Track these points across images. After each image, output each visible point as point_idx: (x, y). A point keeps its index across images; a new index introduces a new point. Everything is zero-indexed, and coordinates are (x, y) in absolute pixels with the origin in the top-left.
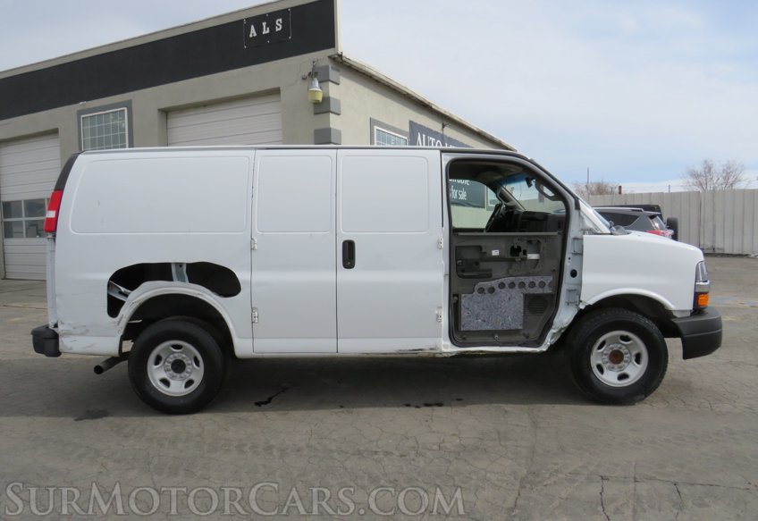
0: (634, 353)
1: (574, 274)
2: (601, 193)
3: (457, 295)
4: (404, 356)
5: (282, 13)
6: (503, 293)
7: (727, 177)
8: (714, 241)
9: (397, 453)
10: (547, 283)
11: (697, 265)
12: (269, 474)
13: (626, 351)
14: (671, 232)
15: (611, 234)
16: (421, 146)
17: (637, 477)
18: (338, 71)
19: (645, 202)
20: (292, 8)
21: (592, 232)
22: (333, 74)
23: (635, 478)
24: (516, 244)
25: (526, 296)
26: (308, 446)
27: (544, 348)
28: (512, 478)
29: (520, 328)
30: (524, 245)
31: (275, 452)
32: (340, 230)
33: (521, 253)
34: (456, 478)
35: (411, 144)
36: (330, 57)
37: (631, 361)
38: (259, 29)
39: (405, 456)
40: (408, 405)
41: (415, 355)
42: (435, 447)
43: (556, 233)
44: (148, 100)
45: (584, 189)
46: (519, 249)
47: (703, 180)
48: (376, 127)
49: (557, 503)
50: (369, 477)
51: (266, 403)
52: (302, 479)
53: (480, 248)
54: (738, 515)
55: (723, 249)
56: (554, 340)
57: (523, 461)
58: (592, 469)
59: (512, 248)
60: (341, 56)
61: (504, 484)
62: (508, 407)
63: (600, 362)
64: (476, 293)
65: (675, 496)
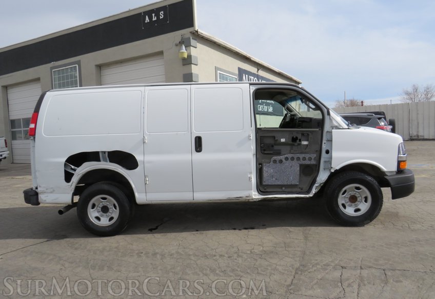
0: (363, 196)
1: (327, 152)
2: (353, 106)
3: (261, 164)
4: (232, 201)
5: (163, 8)
6: (287, 163)
7: (426, 95)
8: (418, 132)
9: (226, 255)
10: (313, 158)
11: (399, 145)
12: (154, 268)
13: (359, 195)
14: (390, 127)
15: (348, 129)
16: (245, 81)
17: (362, 266)
18: (196, 40)
19: (377, 110)
20: (169, 5)
21: (337, 128)
22: (193, 42)
23: (361, 267)
24: (295, 135)
25: (301, 166)
26: (177, 253)
27: (311, 195)
28: (291, 268)
29: (298, 183)
30: (299, 136)
31: (158, 256)
32: (193, 130)
33: (298, 141)
34: (259, 269)
35: (239, 80)
36: (191, 32)
37: (362, 201)
38: (150, 18)
39: (230, 257)
40: (235, 229)
41: (237, 201)
42: (249, 252)
43: (318, 130)
44: (89, 60)
45: (343, 104)
46: (297, 138)
47: (412, 96)
48: (219, 72)
49: (315, 281)
50: (210, 269)
51: (154, 229)
52: (173, 271)
53: (274, 137)
54: (419, 287)
55: (423, 136)
56: (317, 190)
57: (298, 259)
58: (337, 262)
59: (293, 138)
60: (197, 32)
61: (286, 272)
62: (292, 229)
63: (344, 202)
64: (272, 163)
65: (383, 277)
